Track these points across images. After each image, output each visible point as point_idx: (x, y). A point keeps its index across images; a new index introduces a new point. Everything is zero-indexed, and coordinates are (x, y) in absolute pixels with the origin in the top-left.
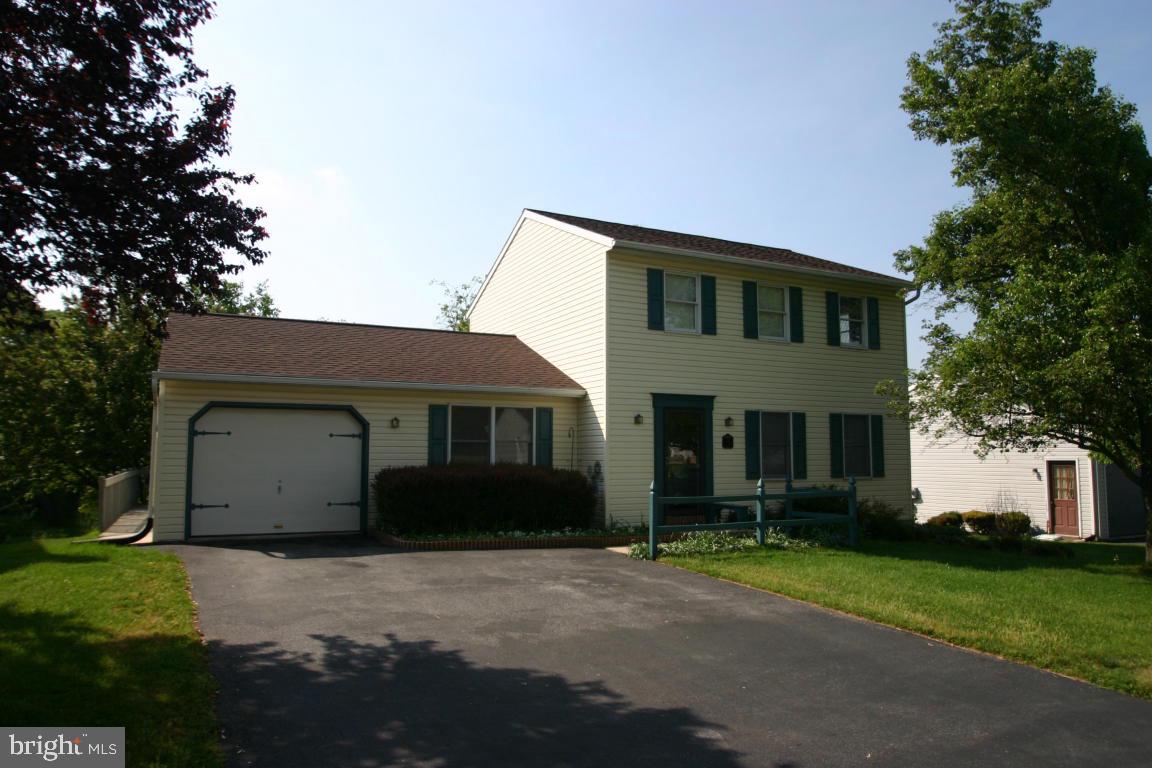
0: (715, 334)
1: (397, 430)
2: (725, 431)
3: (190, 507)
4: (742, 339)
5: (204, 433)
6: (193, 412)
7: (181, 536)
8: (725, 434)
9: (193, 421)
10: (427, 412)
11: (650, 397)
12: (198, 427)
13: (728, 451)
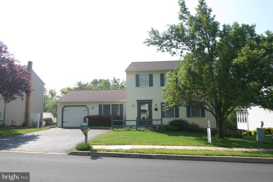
0: (152, 86)
1: (93, 109)
2: (155, 107)
3: (62, 122)
4: (160, 87)
5: (65, 111)
6: (62, 108)
7: (61, 127)
8: (155, 108)
9: (63, 109)
10: (98, 106)
11: (136, 101)
12: (64, 110)
13: (156, 111)
